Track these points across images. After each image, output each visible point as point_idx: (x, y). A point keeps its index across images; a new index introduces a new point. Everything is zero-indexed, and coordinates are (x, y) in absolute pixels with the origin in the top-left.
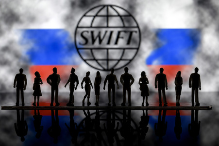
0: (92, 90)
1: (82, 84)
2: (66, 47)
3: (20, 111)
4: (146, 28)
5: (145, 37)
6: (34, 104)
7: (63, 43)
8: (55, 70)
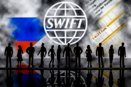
1: (49, 53)
2: (38, 29)
3: (9, 71)
8: (31, 44)
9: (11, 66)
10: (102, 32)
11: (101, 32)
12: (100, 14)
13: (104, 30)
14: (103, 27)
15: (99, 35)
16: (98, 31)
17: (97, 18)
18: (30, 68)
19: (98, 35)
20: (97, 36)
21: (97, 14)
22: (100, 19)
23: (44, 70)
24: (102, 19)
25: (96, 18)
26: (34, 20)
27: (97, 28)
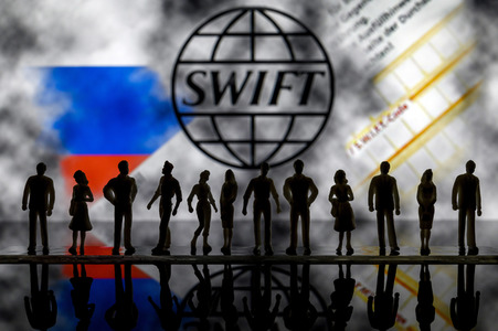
0: (215, 216)
1: (190, 200)
2: (149, 111)
3: (39, 267)
4: (347, 65)
5: (344, 86)
6: (72, 250)
7: (144, 100)
8: (124, 167)
9: (46, 250)
10: (390, 120)
11: (385, 120)
12: (382, 54)
13: (398, 113)
14: (392, 102)
15: (381, 134)
16: (376, 117)
17: (371, 69)
18: (119, 258)
19: (374, 131)
20: (370, 135)
21: (372, 54)
22: (384, 70)
25: (367, 68)
26: (134, 78)
27: (373, 104)
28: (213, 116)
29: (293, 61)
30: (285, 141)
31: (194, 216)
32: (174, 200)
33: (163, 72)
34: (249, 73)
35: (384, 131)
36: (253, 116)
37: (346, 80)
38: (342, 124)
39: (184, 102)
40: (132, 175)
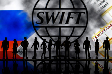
1: (41, 46)
2: (24, 26)
4: (92, 10)
5: (91, 17)
7: (23, 22)
9: (7, 58)
10: (107, 29)
11: (105, 29)
12: (105, 6)
13: (110, 26)
14: (108, 23)
16: (102, 28)
17: (101, 11)
18: (24, 60)
19: (102, 33)
20: (100, 34)
21: (101, 6)
22: (105, 12)
23: (37, 62)
24: (107, 12)
25: (99, 11)
27: (101, 23)
28: (46, 27)
29: (74, 9)
30: (71, 36)
31: (42, 50)
32: (37, 46)
33: (29, 12)
34: (59, 13)
35: (105, 32)
36: (60, 27)
37: (92, 15)
38: (91, 30)
39: (36, 23)
40: (27, 40)
